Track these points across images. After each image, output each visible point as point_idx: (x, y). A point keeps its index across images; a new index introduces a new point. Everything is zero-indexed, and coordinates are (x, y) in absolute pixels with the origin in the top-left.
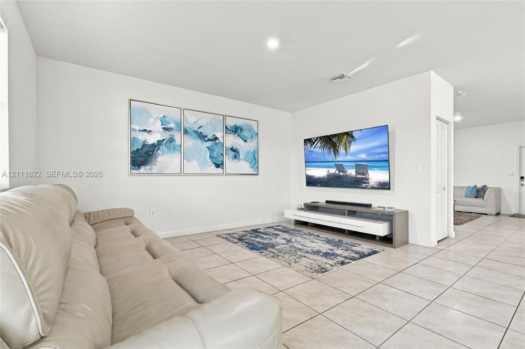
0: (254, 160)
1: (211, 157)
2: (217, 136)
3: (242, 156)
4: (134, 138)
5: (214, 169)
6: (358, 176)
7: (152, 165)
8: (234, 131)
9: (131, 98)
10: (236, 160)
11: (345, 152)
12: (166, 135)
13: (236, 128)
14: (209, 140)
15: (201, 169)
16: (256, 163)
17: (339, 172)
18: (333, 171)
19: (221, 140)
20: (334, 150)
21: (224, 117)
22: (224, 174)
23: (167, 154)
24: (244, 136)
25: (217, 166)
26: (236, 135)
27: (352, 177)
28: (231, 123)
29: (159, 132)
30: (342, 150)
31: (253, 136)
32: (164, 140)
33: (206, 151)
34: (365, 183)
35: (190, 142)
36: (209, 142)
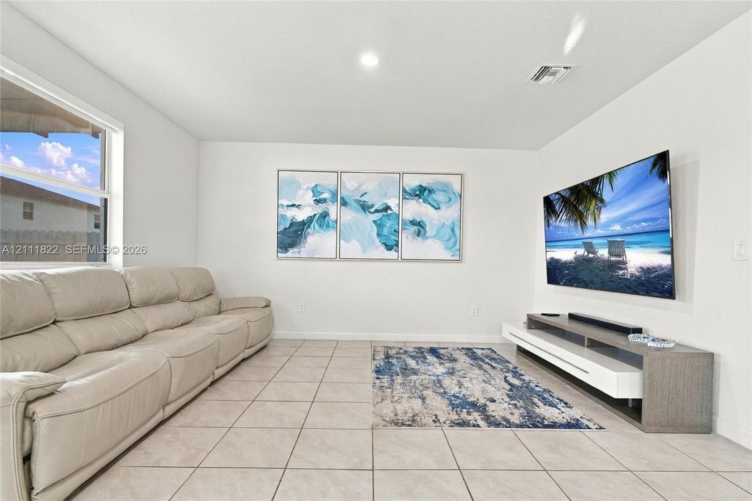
0: (454, 237)
1: (379, 235)
2: (390, 205)
3: (430, 231)
4: (282, 215)
5: (383, 252)
6: (612, 259)
7: (301, 247)
8: (417, 195)
9: (280, 168)
10: (419, 239)
11: (594, 224)
12: (319, 209)
13: (420, 191)
14: (377, 211)
15: (364, 251)
16: (456, 242)
17: (588, 253)
18: (581, 251)
19: (395, 209)
20: (581, 223)
21: (402, 175)
22: (400, 258)
23: (319, 232)
24: (435, 201)
25: (389, 248)
26: (421, 200)
27: (604, 261)
28: (412, 182)
29: (309, 206)
30: (590, 222)
31: (453, 199)
32: (315, 215)
33: (372, 227)
34: (621, 269)
35: (349, 216)
36: (377, 214)
